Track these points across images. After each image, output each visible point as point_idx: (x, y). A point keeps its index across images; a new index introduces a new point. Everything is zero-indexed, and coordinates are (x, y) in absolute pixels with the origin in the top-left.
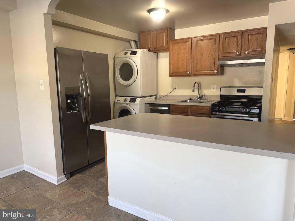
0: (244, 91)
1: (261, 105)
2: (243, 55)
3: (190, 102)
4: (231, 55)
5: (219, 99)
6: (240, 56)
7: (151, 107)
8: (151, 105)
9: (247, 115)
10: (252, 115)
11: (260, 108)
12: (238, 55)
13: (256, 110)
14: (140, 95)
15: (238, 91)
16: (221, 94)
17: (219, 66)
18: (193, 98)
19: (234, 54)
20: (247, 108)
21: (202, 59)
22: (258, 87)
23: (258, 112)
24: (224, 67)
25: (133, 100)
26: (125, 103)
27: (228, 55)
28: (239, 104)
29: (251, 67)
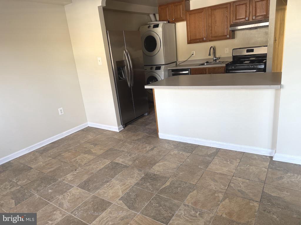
0: (252, 51)
1: (266, 61)
2: (251, 20)
3: (207, 65)
4: (241, 21)
5: (231, 60)
6: (249, 21)
7: (173, 73)
8: (173, 70)
9: (255, 71)
10: (259, 70)
11: (265, 64)
12: (247, 20)
13: (262, 65)
14: (164, 63)
15: (248, 51)
16: (233, 55)
17: (231, 31)
18: (209, 61)
19: (243, 20)
20: (255, 65)
22: (264, 46)
23: (264, 67)
24: (235, 32)
27: (238, 21)
28: (248, 62)
29: (259, 30)
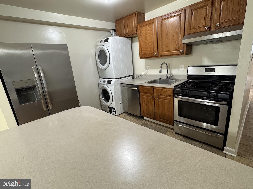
2: (213, 29)
4: (198, 30)
5: (186, 79)
6: (209, 31)
12: (206, 30)
15: (207, 70)
16: (188, 74)
17: (185, 45)
18: (163, 78)
19: (202, 29)
21: (167, 39)
24: (192, 46)
25: (109, 82)
26: (104, 84)
